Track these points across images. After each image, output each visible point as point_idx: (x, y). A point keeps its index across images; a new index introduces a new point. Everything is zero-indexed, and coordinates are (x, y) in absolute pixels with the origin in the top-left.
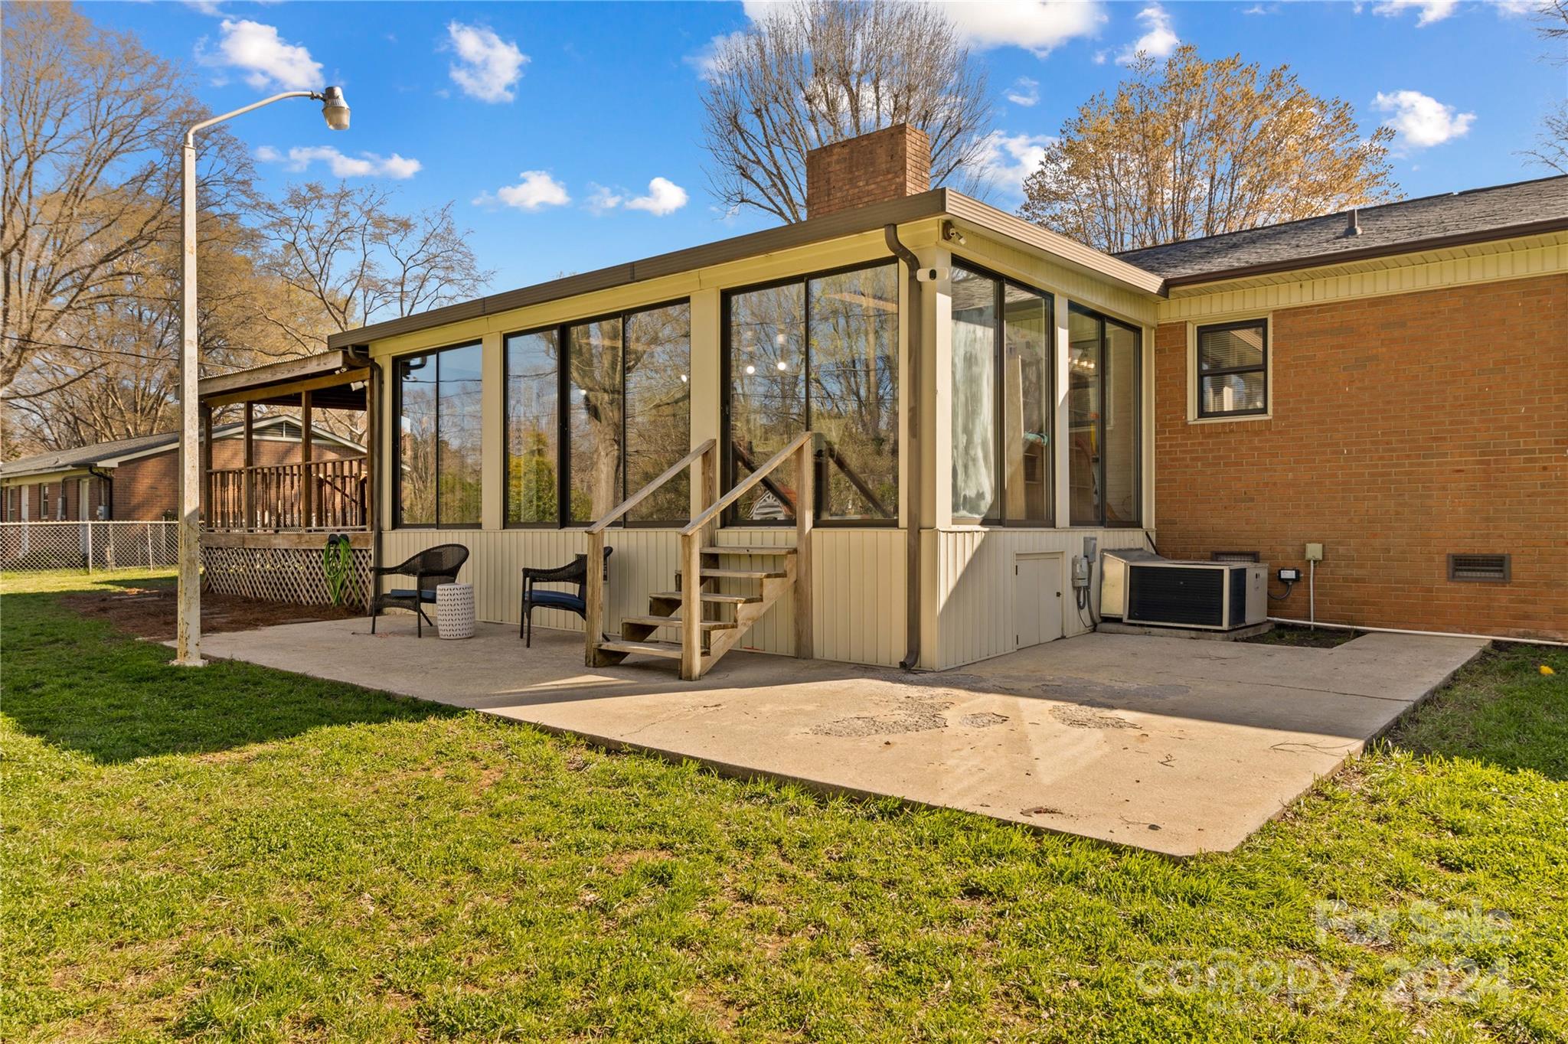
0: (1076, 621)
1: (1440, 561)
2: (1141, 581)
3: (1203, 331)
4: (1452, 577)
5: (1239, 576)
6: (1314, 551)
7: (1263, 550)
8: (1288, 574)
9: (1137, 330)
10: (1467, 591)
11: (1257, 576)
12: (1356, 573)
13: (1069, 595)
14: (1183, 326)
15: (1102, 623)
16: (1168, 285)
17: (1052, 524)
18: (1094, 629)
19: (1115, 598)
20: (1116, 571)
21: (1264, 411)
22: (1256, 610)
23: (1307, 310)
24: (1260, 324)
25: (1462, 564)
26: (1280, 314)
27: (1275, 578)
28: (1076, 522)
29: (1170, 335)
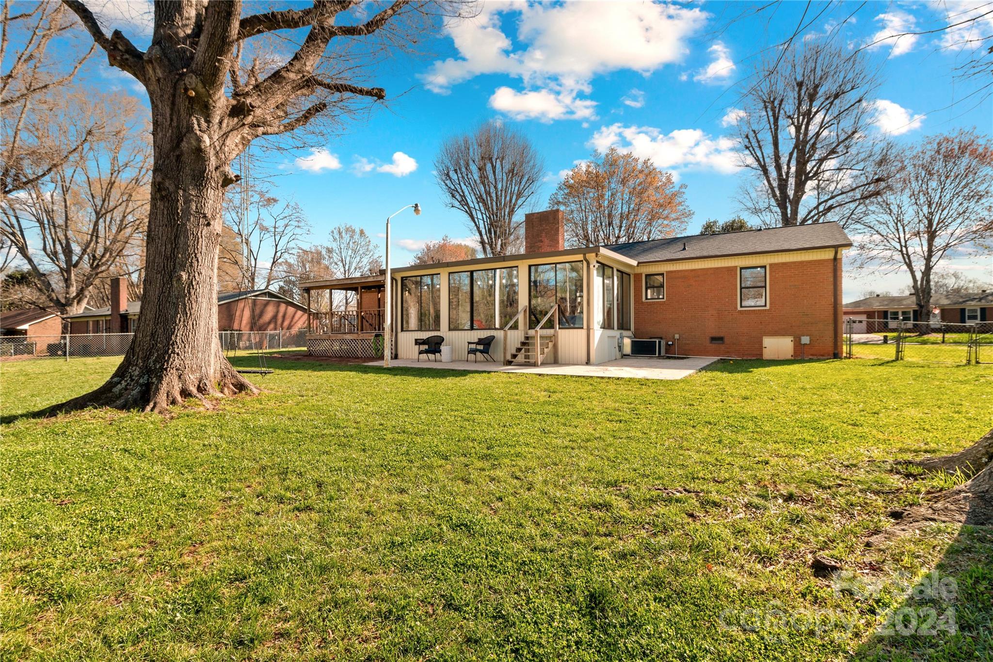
0: (619, 355)
1: (708, 338)
2: (634, 344)
3: (647, 276)
4: (711, 343)
5: (660, 342)
6: (677, 336)
7: (664, 337)
8: (670, 343)
9: (629, 275)
10: (714, 346)
11: (663, 343)
12: (687, 342)
13: (617, 348)
14: (641, 274)
15: (624, 356)
16: (639, 263)
17: (613, 329)
18: (622, 357)
19: (627, 349)
20: (627, 342)
21: (663, 298)
22: (663, 353)
23: (675, 271)
24: (662, 274)
25: (713, 339)
26: (668, 272)
27: (667, 344)
28: (618, 329)
29: (638, 276)
